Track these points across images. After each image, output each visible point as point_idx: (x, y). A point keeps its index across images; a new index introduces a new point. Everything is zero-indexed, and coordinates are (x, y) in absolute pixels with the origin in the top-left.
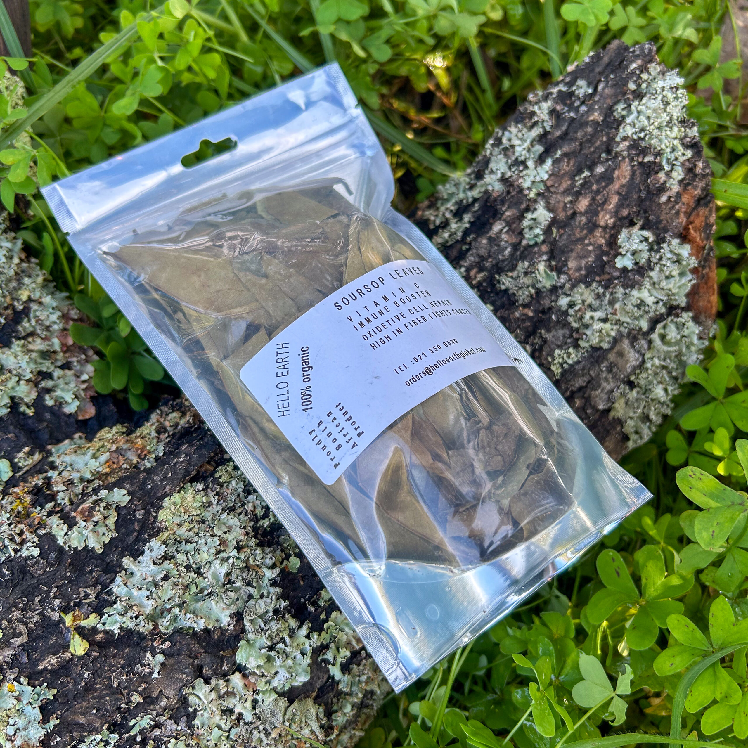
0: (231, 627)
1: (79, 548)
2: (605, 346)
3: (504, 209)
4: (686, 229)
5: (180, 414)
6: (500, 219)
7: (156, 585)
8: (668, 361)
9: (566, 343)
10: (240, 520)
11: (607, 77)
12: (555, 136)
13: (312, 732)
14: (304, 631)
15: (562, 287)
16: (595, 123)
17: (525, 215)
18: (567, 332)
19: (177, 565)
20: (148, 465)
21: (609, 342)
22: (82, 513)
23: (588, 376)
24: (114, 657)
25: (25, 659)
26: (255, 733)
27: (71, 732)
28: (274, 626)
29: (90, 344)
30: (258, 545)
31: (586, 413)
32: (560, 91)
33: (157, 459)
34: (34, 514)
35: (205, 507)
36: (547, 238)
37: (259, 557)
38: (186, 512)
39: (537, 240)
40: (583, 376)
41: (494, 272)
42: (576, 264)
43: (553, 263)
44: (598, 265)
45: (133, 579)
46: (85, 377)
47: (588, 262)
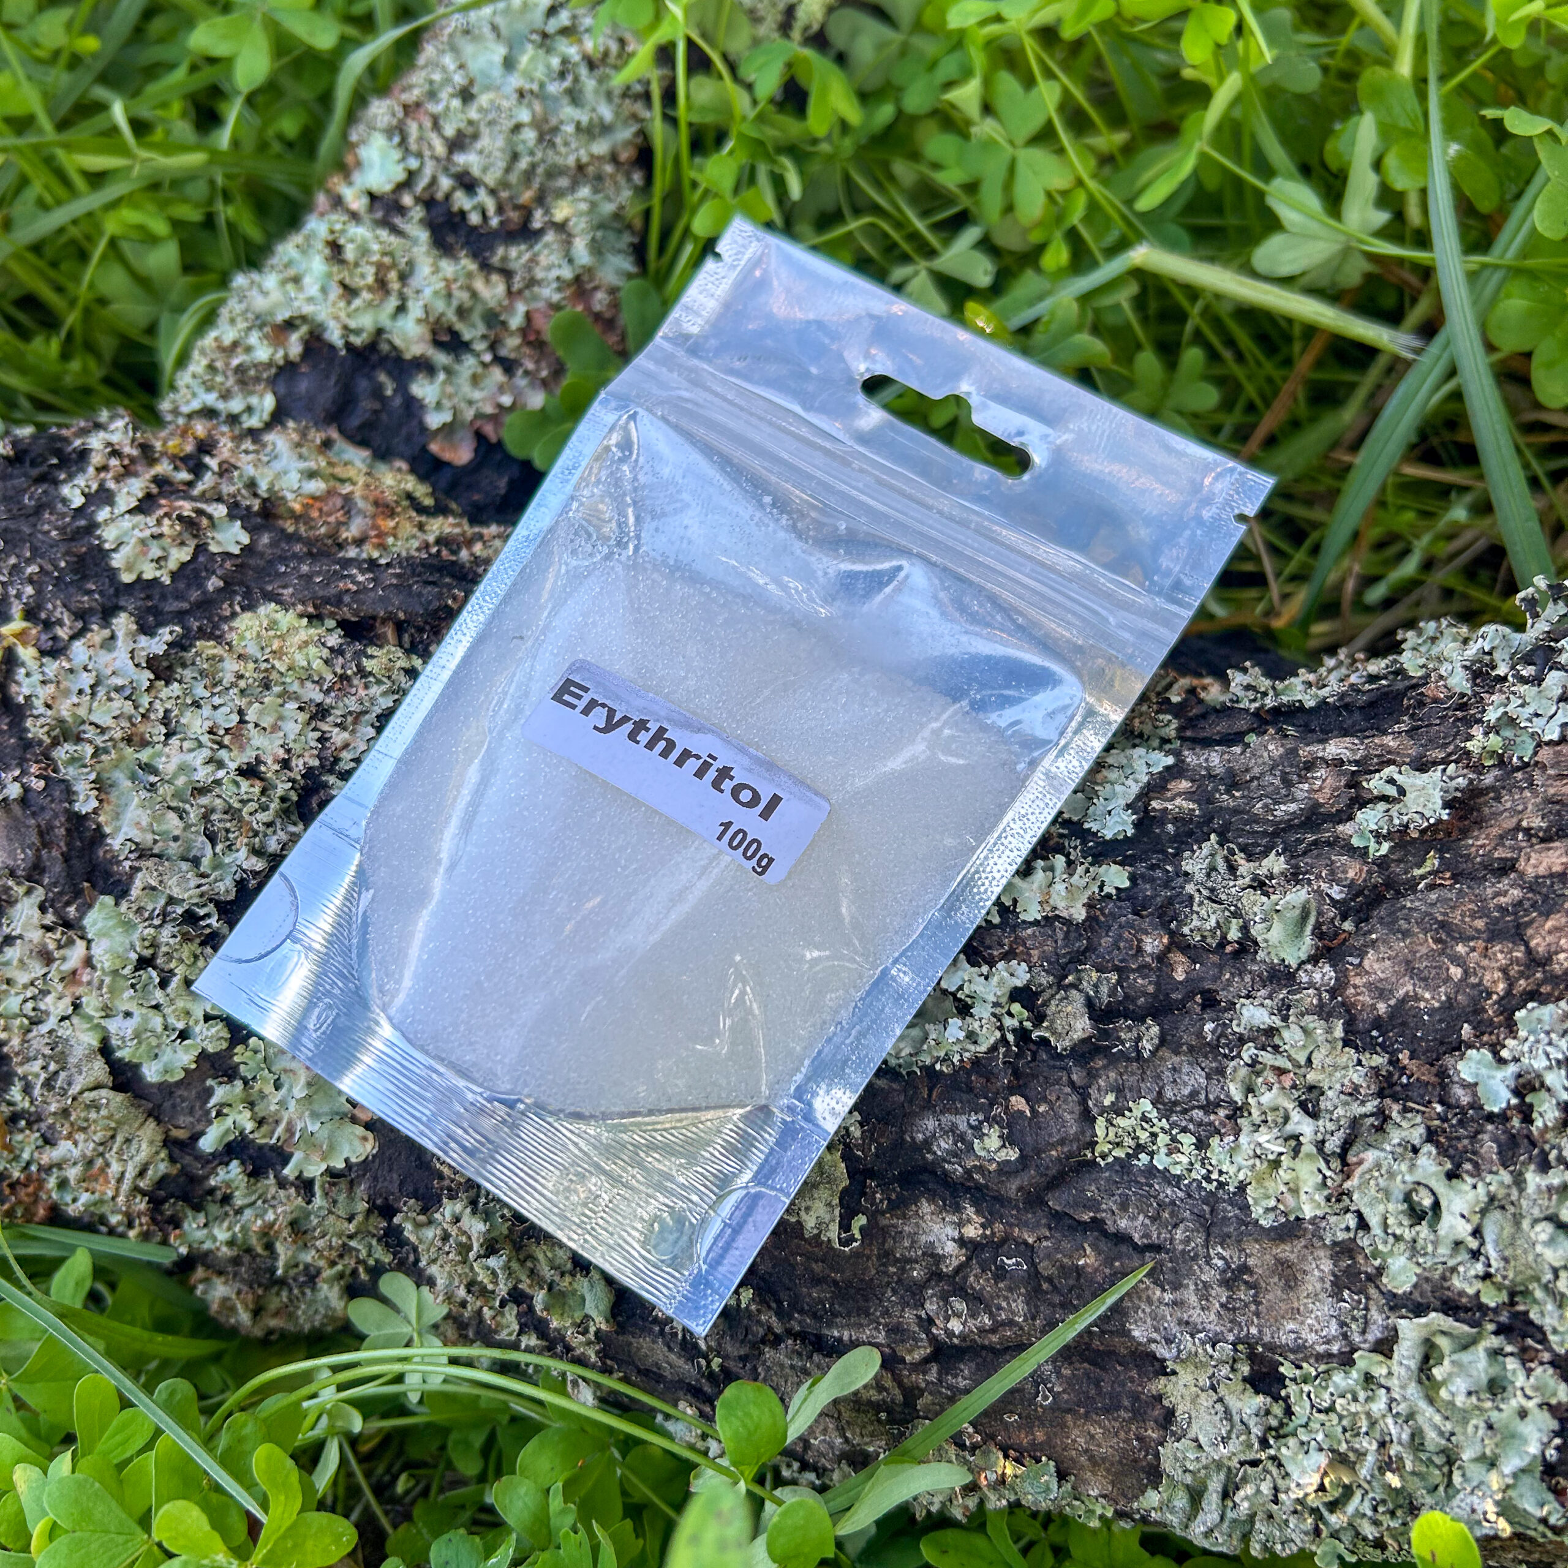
0: (127, 865)
1: (107, 546)
2: (1260, 1211)
6: (1364, 737)
7: (108, 689)
9: (1185, 1111)
10: (302, 735)
15: (1298, 988)
18: (1211, 1092)
19: (158, 693)
21: (1274, 1214)
22: (172, 509)
23: (1164, 1234)
28: (168, 932)
35: (310, 677)
36: (1399, 861)
37: (263, 817)
38: (278, 654)
39: (1373, 845)
40: (1153, 1219)
41: (1217, 823)
42: (1388, 974)
43: (1348, 926)
44: (1436, 1031)
45: (103, 652)
46: (506, 400)
47: (1417, 998)
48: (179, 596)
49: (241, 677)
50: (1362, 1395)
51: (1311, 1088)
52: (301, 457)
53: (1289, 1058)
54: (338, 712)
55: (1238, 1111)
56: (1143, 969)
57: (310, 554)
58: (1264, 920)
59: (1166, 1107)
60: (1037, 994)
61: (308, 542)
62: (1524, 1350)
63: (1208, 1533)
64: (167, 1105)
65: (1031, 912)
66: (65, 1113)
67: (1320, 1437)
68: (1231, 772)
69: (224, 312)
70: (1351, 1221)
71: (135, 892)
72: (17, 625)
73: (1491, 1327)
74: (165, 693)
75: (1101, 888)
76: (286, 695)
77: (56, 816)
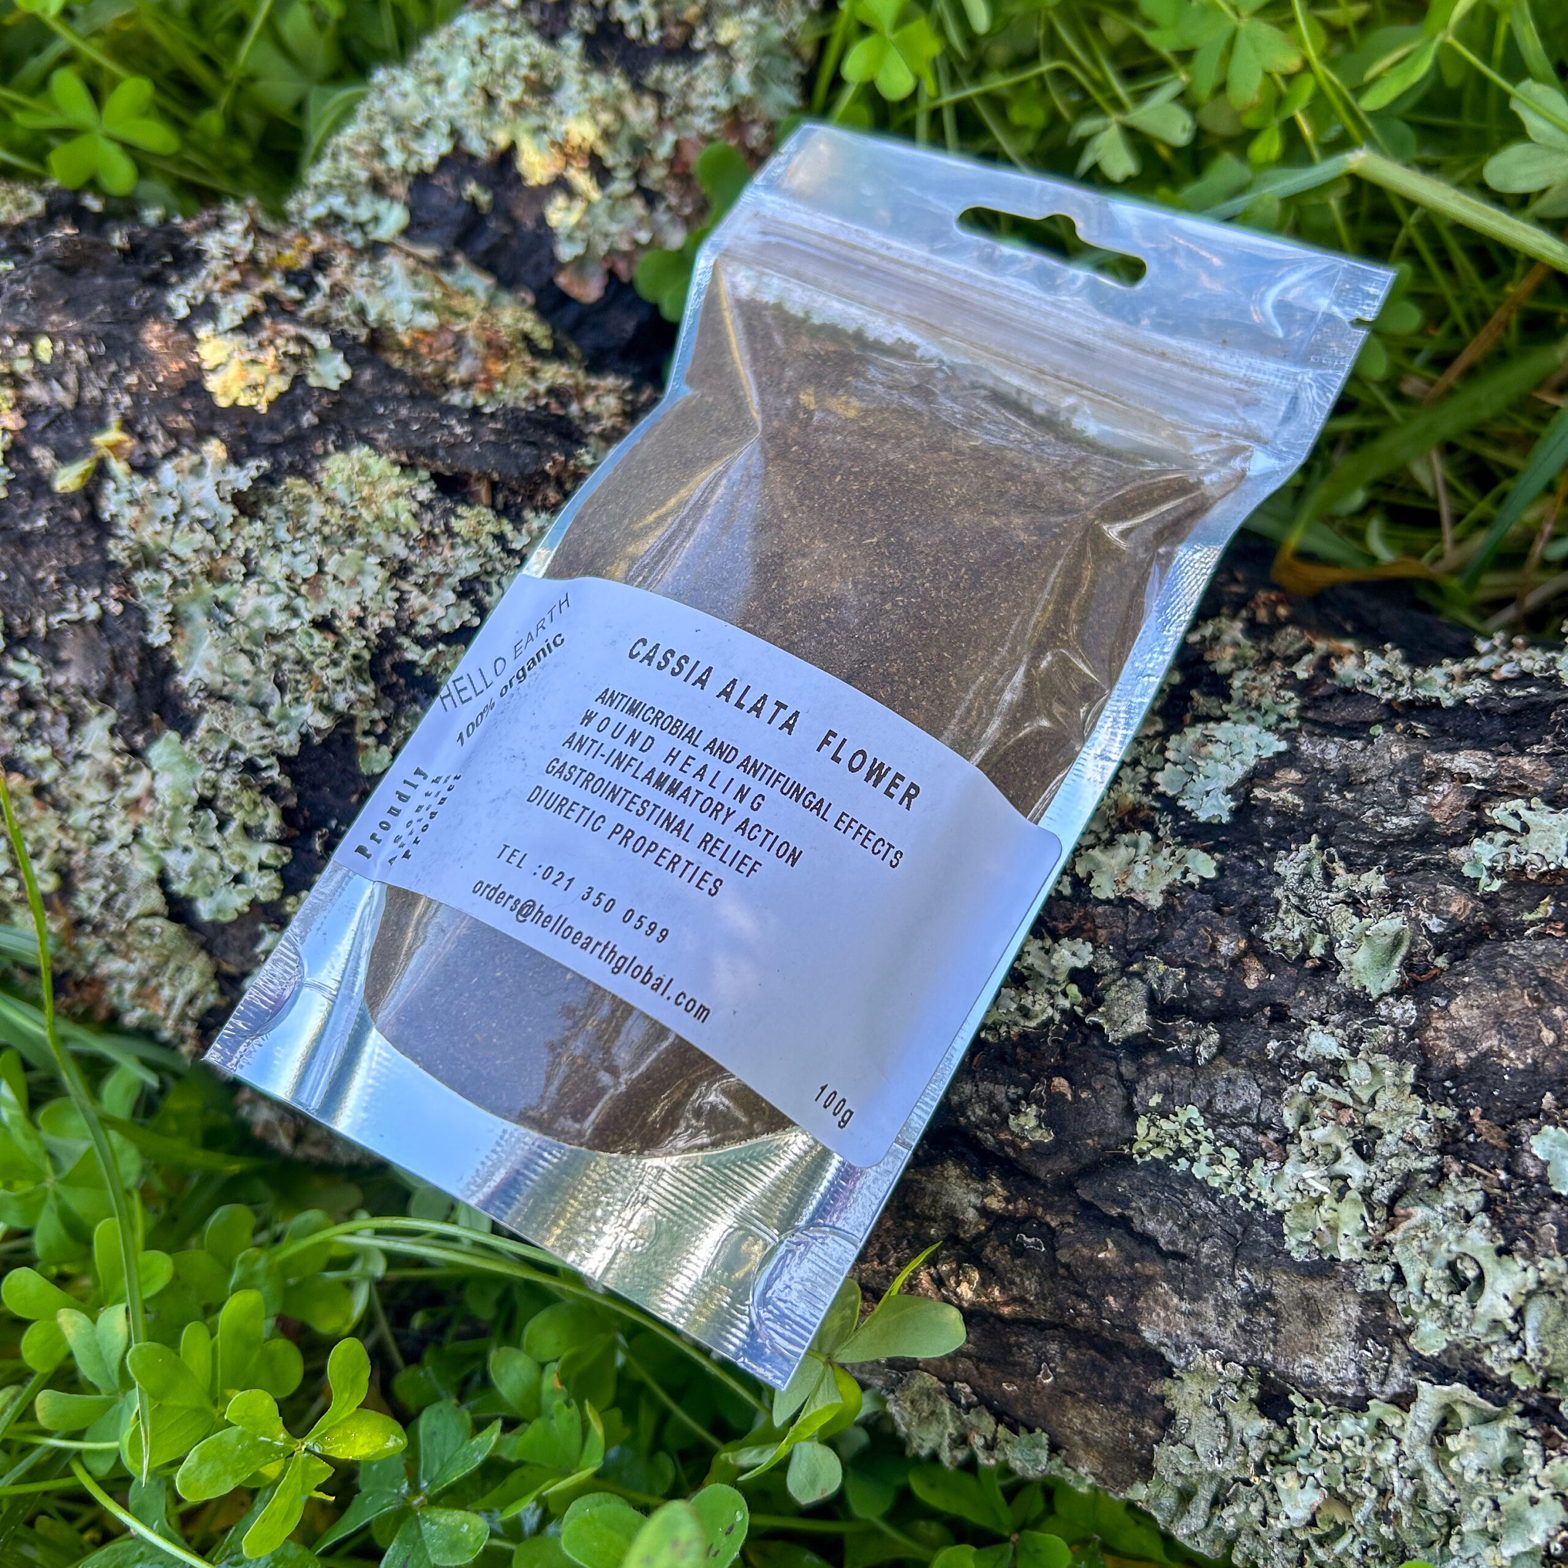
1: (203, 366)
2: (1294, 1246)
5: (621, 412)
6: (1500, 755)
7: (189, 518)
10: (380, 593)
14: (264, 852)
15: (1375, 1022)
18: (1264, 1113)
19: (240, 531)
20: (456, 402)
22: (277, 334)
23: (1190, 1244)
25: (42, 424)
28: (229, 778)
30: (360, 659)
33: (475, 408)
35: (396, 530)
36: (1510, 901)
37: (333, 673)
38: (366, 501)
39: (1484, 879)
40: (1184, 1228)
41: (1322, 823)
42: (1474, 1023)
43: (1441, 962)
44: (1515, 1093)
45: (191, 479)
46: (644, 236)
47: (1501, 1055)
48: (274, 427)
49: (325, 522)
50: (1369, 1444)
51: (1370, 1128)
52: (416, 285)
53: (1352, 1094)
54: (420, 571)
55: (1286, 1138)
56: (1214, 970)
57: (412, 397)
58: (1350, 946)
59: (1215, 1119)
60: (1098, 977)
61: (415, 381)
62: (1549, 1435)
63: (1193, 1535)
64: (219, 941)
65: (1104, 888)
66: (122, 935)
67: (1319, 1474)
68: (1345, 769)
69: (362, 109)
70: (1388, 1273)
71: (200, 733)
72: (113, 435)
73: (1517, 1407)
74: (247, 531)
75: (1184, 875)
76: (369, 548)
77: (130, 643)
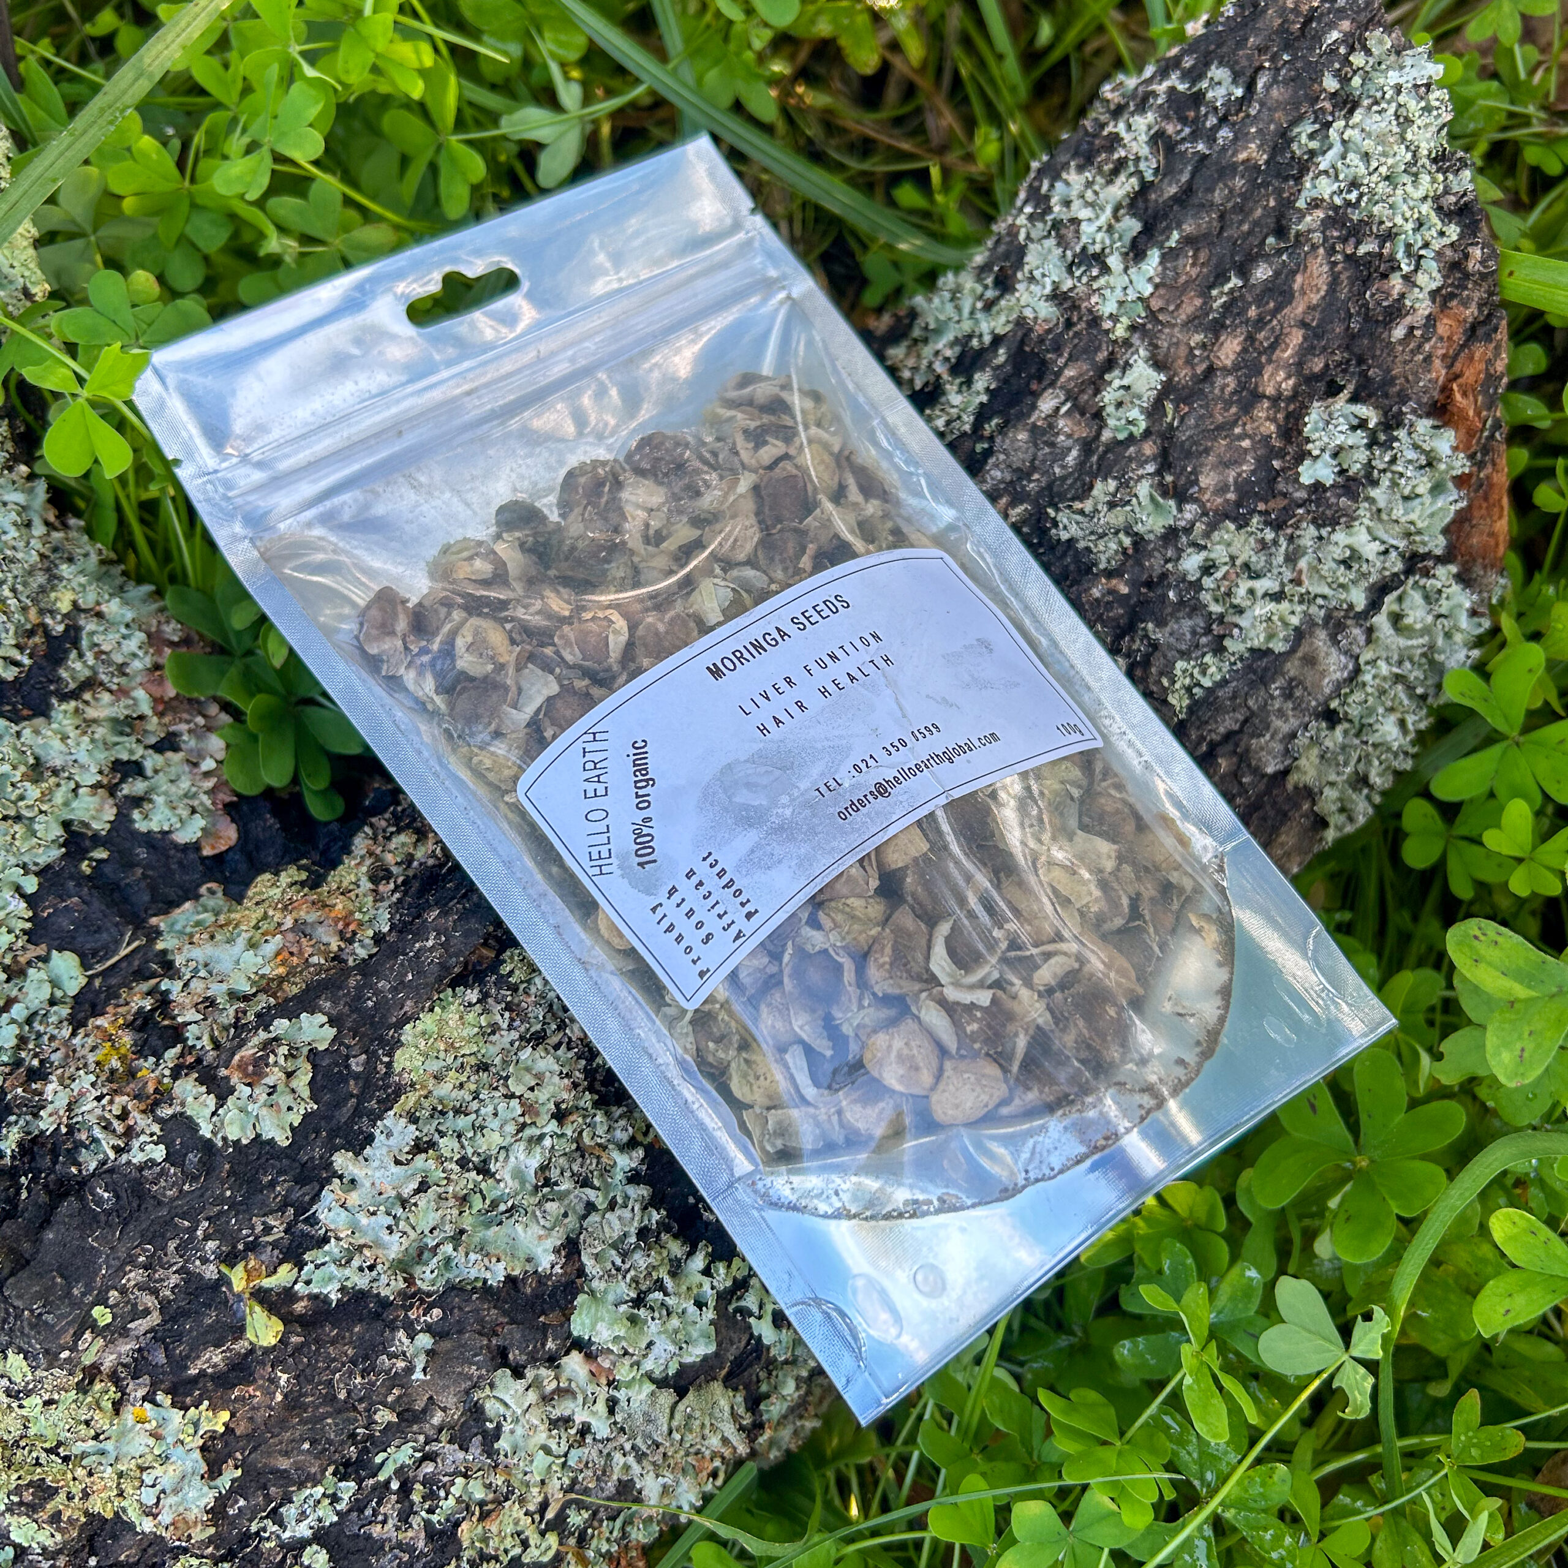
0: (558, 1270)
1: (245, 1142)
2: (1279, 647)
3: (1061, 361)
4: (1446, 390)
5: (414, 837)
6: (1052, 385)
7: (404, 1203)
8: (1408, 665)
9: (1197, 646)
10: (558, 1059)
11: (1273, 59)
12: (1166, 196)
13: (725, 1441)
14: (698, 1262)
15: (1188, 530)
16: (1251, 167)
17: (1107, 377)
18: (1201, 623)
19: (441, 1160)
20: (362, 953)
21: (1286, 640)
22: (242, 1067)
23: (1244, 710)
24: (333, 1342)
25: (160, 1358)
26: (618, 1457)
27: (265, 1487)
28: (640, 1260)
29: (211, 693)
30: (596, 1105)
31: (1240, 783)
32: (1172, 90)
33: (378, 938)
34: (144, 1072)
35: (486, 1035)
36: (1154, 423)
37: (602, 1129)
38: (450, 1048)
39: (1133, 429)
40: (1234, 710)
41: (1044, 501)
42: (1217, 478)
43: (1169, 478)
44: (1263, 479)
45: (355, 1194)
46: (208, 764)
47: (1241, 474)
48: (338, 1105)
51: (1246, 566)
52: (225, 943)
53: (1224, 564)
55: (1222, 618)
56: (1109, 606)
59: (1187, 655)
68: (1015, 471)
70: (1318, 602)
71: (593, 1270)
72: (236, 1274)
73: (1405, 577)
74: (445, 1152)
77: (477, 1311)
